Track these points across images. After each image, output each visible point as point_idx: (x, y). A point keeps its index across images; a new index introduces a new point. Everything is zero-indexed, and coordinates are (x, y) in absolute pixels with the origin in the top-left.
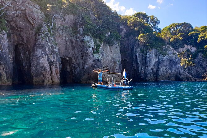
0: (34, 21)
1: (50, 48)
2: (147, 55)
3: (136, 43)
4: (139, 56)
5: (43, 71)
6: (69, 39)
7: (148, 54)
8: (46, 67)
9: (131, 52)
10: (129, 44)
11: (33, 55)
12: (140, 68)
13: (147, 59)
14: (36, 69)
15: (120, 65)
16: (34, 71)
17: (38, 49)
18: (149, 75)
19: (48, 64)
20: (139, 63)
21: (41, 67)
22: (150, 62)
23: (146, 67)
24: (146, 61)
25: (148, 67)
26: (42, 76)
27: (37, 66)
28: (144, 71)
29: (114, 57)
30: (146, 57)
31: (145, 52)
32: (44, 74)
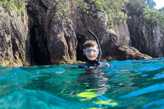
0: (48, 3)
1: (66, 24)
2: (153, 32)
3: (140, 21)
4: (145, 33)
5: (60, 46)
6: (80, 18)
7: (154, 30)
8: (64, 42)
9: (136, 30)
10: (133, 23)
11: (49, 32)
12: (148, 45)
13: (154, 35)
14: (53, 46)
15: (130, 42)
16: (51, 47)
17: (55, 25)
18: (157, 51)
19: (65, 39)
20: (146, 39)
21: (59, 43)
22: (156, 38)
23: (153, 42)
24: (152, 37)
25: (155, 42)
26: (60, 52)
27: (54, 42)
28: (152, 47)
29: (123, 34)
30: (152, 34)
31: (150, 29)
32: (62, 50)
